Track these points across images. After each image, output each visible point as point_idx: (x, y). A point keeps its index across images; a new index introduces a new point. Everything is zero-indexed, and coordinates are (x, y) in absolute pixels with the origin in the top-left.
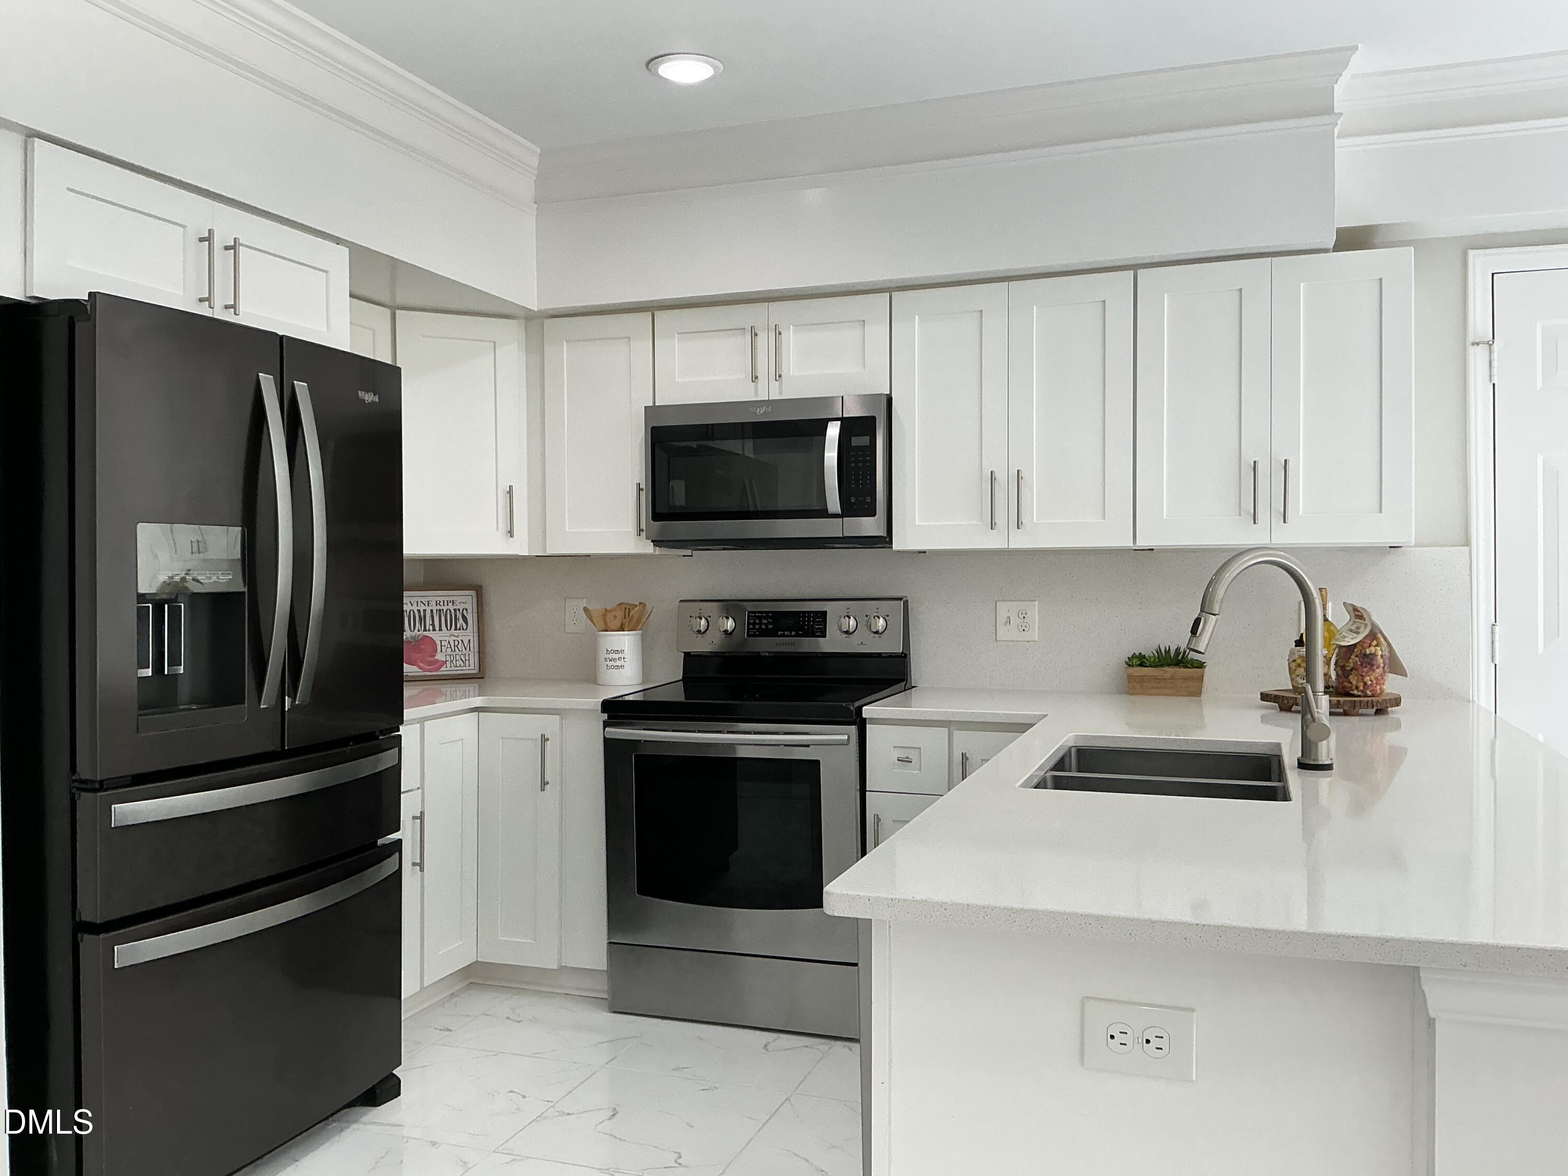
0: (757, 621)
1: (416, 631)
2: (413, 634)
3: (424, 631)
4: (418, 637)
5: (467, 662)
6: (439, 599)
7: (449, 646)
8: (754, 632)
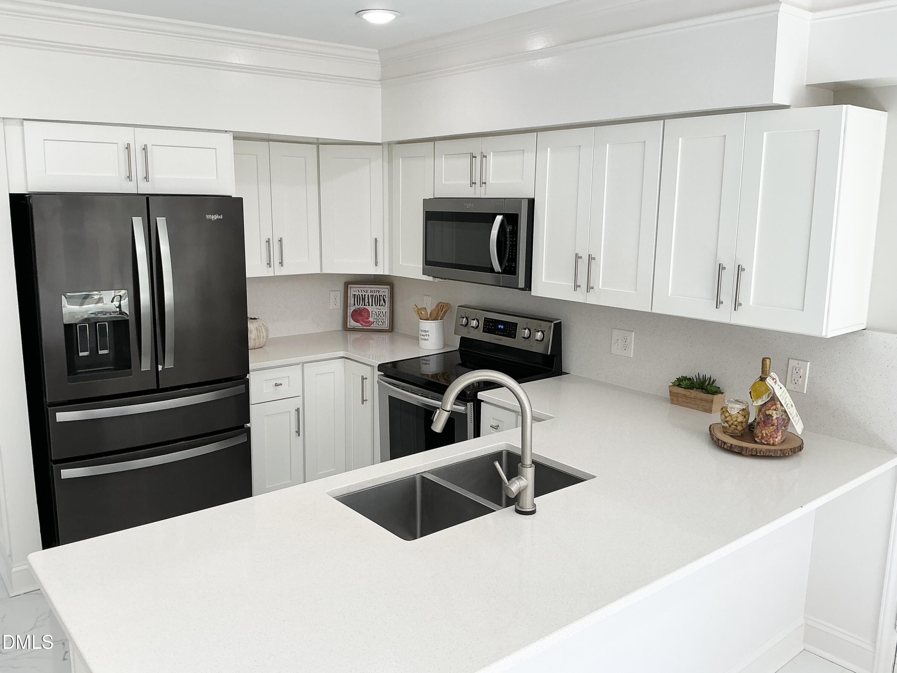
0: (488, 324)
1: (360, 305)
2: (359, 307)
3: (364, 305)
4: (361, 308)
5: (384, 323)
6: (373, 289)
7: (376, 314)
8: (486, 330)
